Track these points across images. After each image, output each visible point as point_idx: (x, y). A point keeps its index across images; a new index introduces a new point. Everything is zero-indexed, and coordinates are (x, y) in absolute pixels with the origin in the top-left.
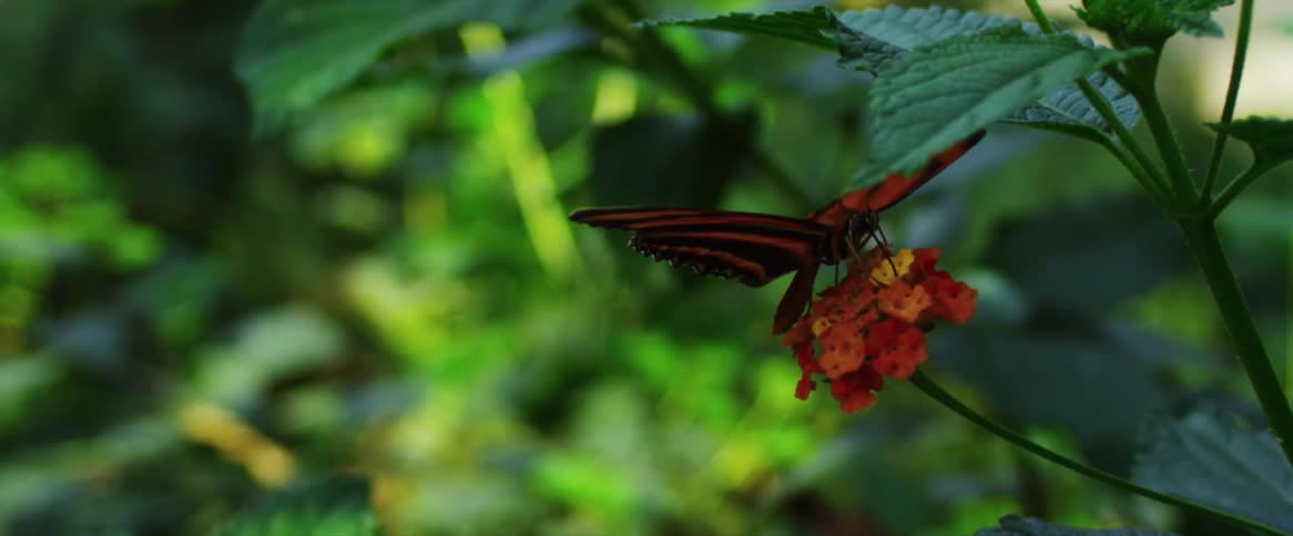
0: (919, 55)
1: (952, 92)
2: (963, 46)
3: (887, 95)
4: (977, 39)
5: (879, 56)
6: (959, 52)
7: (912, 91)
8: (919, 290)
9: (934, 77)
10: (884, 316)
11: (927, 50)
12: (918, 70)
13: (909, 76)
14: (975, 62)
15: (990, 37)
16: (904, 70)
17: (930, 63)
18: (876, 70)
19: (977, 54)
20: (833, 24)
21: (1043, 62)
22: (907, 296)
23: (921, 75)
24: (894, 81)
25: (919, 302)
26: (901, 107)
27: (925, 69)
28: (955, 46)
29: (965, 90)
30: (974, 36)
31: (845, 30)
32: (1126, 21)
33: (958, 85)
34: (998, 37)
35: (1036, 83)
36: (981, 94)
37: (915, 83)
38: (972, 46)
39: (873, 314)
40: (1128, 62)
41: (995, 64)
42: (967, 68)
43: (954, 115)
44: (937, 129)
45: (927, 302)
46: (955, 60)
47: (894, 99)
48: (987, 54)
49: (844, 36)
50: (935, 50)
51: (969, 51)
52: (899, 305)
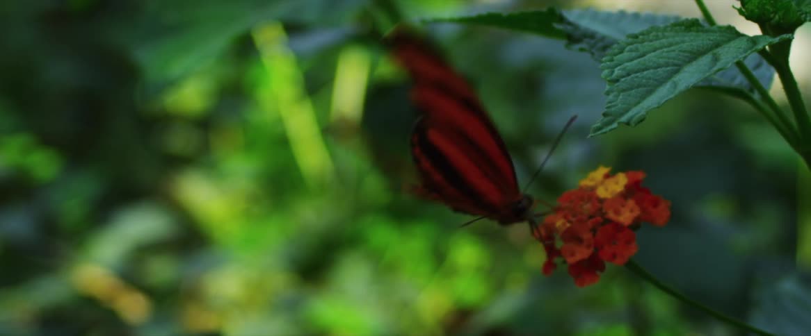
0: (630, 40)
1: (659, 66)
2: (660, 34)
3: (612, 68)
4: (669, 29)
5: (593, 41)
6: (657, 38)
7: (629, 65)
9: (643, 55)
11: (636, 37)
12: (631, 51)
13: (626, 55)
14: (670, 45)
15: (677, 28)
16: (621, 52)
17: (639, 46)
18: (593, 51)
19: (671, 40)
20: (562, 19)
21: (717, 45)
23: (634, 54)
24: (615, 58)
26: (623, 77)
27: (637, 50)
28: (654, 33)
29: (667, 65)
31: (570, 23)
32: (772, 16)
33: (662, 61)
34: (683, 28)
35: (716, 59)
36: (677, 69)
37: (631, 60)
38: (666, 34)
41: (685, 46)
42: (665, 50)
43: (660, 82)
44: (650, 92)
46: (657, 44)
47: (617, 72)
48: (677, 39)
49: (569, 27)
50: (641, 37)
51: (665, 37)
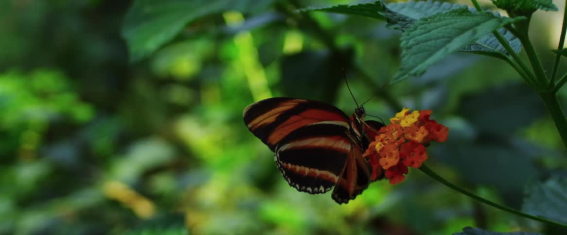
0: (422, 22)
1: (438, 38)
2: (442, 17)
3: (408, 40)
4: (448, 14)
5: (405, 23)
6: (440, 20)
7: (419, 38)
8: (422, 128)
9: (429, 31)
10: (407, 140)
11: (426, 20)
12: (422, 29)
13: (418, 31)
14: (447, 25)
15: (454, 14)
16: (416, 29)
17: (427, 25)
18: (404, 29)
19: (448, 21)
20: (384, 9)
21: (478, 24)
22: (417, 131)
23: (423, 31)
24: (411, 34)
25: (423, 134)
26: (414, 45)
27: (426, 28)
28: (438, 17)
29: (443, 37)
30: (446, 13)
31: (389, 12)
32: (514, 5)
33: (440, 35)
34: (457, 14)
35: (475, 33)
36: (450, 39)
37: (421, 34)
38: (446, 17)
39: (402, 140)
40: (515, 23)
41: (456, 25)
42: (444, 27)
43: (437, 49)
44: (430, 55)
45: (426, 133)
46: (439, 24)
47: (411, 42)
48: (453, 21)
49: (388, 14)
50: (429, 20)
51: (445, 19)
52: (414, 135)
